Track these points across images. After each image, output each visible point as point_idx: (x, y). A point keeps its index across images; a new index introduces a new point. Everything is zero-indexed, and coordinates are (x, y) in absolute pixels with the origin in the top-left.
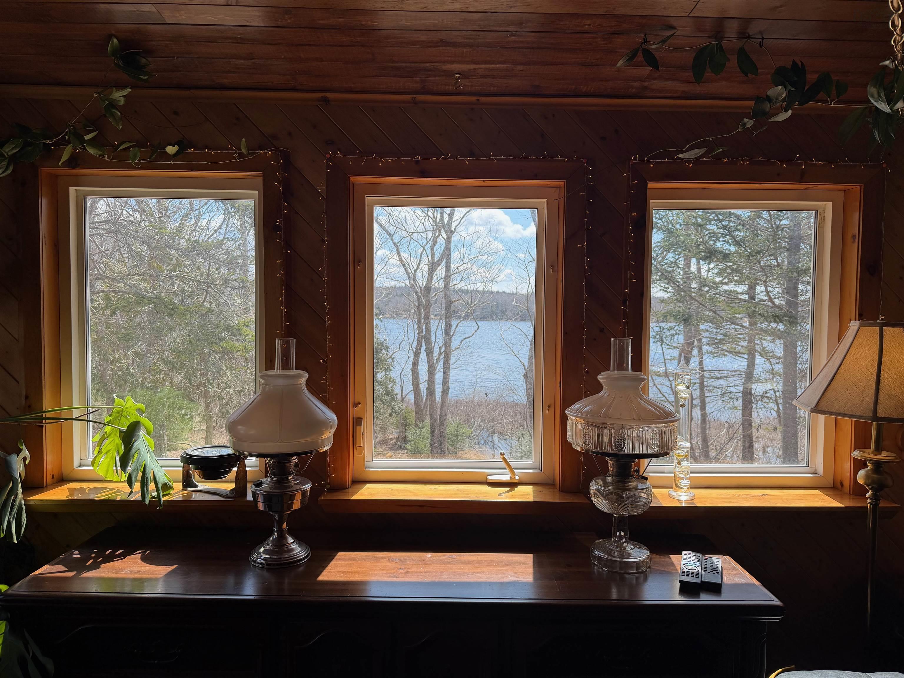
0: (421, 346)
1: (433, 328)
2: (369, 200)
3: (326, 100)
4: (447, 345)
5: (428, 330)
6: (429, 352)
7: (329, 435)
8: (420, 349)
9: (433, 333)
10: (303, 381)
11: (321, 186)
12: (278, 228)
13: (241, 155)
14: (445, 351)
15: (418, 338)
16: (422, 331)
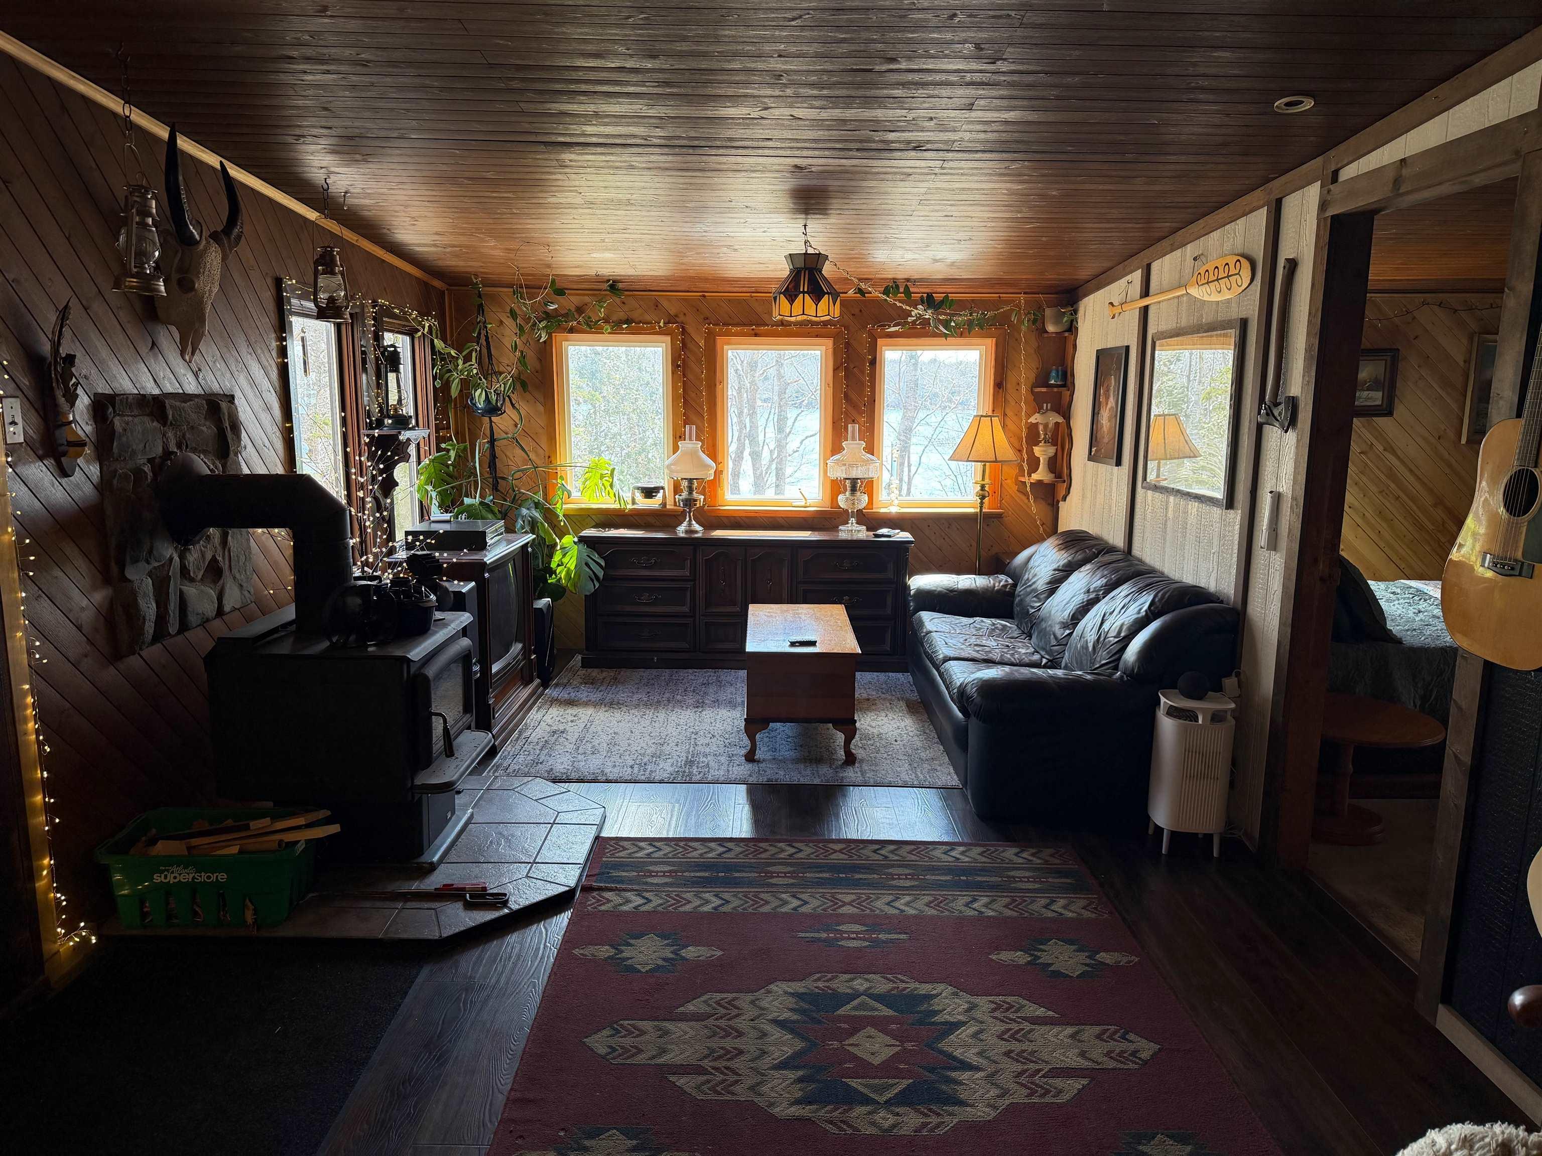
0: (744, 449)
1: (761, 422)
2: (725, 347)
3: (704, 296)
4: (781, 446)
5: (754, 426)
6: (756, 456)
7: (712, 472)
8: (742, 453)
9: (761, 429)
10: (699, 446)
11: (702, 343)
12: (679, 366)
13: (660, 327)
14: (779, 455)
15: (739, 437)
16: (745, 427)
